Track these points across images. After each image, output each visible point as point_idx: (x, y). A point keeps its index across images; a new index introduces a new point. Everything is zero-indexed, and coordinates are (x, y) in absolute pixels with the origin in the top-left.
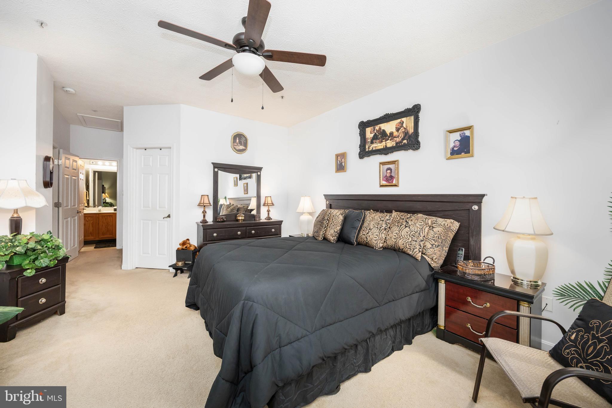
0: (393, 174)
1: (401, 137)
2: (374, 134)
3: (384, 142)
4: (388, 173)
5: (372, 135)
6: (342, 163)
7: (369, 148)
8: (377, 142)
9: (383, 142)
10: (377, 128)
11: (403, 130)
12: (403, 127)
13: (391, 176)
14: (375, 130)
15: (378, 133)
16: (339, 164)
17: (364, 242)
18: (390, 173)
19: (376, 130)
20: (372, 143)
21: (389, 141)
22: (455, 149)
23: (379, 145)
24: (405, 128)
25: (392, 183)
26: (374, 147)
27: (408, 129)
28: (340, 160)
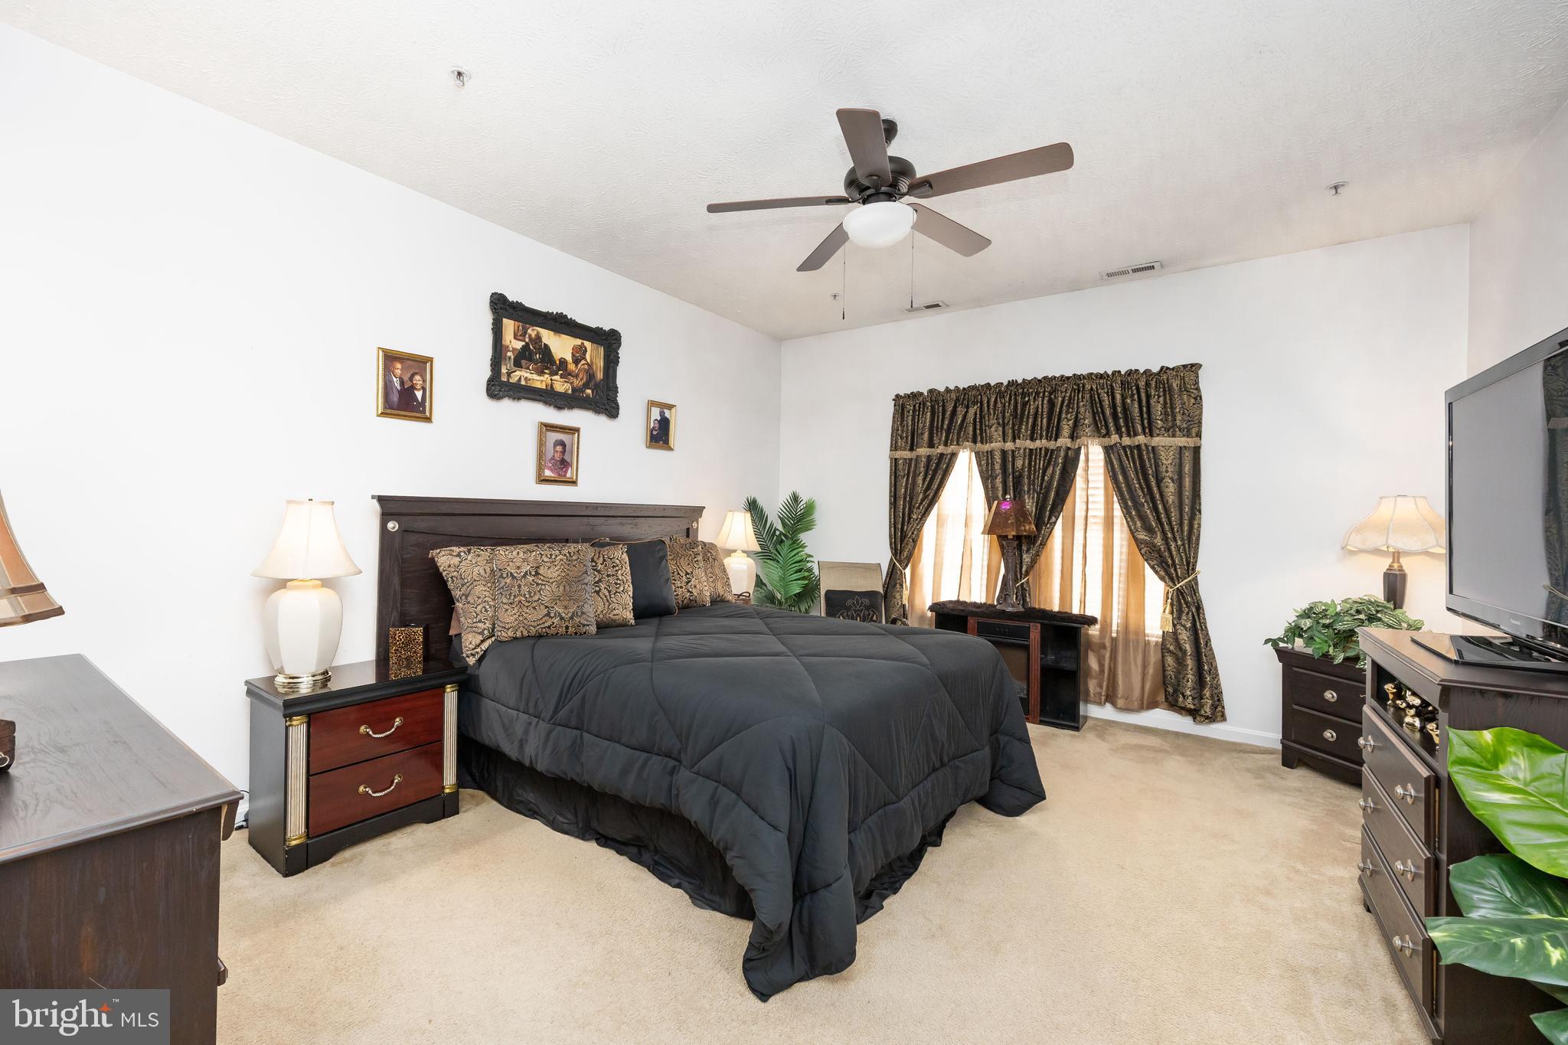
0: (567, 457)
1: (581, 380)
2: (523, 343)
3: (546, 376)
4: (557, 451)
5: (519, 345)
6: (413, 388)
7: (509, 375)
8: (531, 367)
9: (546, 373)
10: (532, 331)
11: (586, 367)
12: (586, 360)
13: (563, 459)
14: (527, 336)
15: (534, 348)
16: (399, 388)
17: (683, 601)
18: (561, 452)
19: (530, 336)
20: (518, 364)
21: (557, 377)
22: (655, 433)
23: (535, 377)
24: (588, 364)
25: (565, 476)
26: (522, 379)
27: (594, 367)
28: (406, 378)
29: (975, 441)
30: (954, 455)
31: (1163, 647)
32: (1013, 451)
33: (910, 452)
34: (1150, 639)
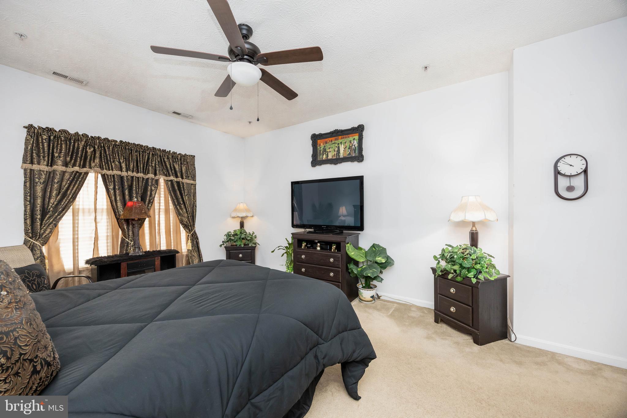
29: (101, 167)
30: (86, 174)
31: (187, 256)
32: (127, 177)
33: (46, 167)
34: (184, 254)
